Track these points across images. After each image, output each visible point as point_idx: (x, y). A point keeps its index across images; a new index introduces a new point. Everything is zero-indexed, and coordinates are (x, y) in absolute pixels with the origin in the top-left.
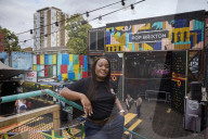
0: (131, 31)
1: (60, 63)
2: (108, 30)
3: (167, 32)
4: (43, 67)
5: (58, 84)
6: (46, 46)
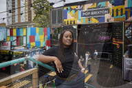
0: (82, 9)
1: (29, 34)
2: (65, 9)
3: (108, 10)
4: (15, 38)
5: (28, 51)
6: (17, 22)
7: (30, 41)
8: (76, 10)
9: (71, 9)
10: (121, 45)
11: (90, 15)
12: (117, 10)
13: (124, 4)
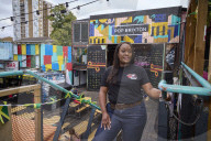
0: (114, 24)
1: (43, 53)
2: (91, 22)
3: (147, 27)
4: (24, 58)
7: (45, 63)
8: (105, 25)
9: (100, 24)
10: (160, 72)
11: (124, 32)
12: (158, 28)
13: (167, 20)
